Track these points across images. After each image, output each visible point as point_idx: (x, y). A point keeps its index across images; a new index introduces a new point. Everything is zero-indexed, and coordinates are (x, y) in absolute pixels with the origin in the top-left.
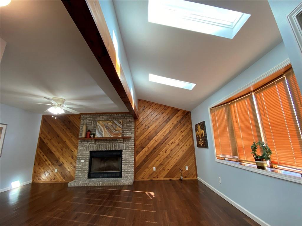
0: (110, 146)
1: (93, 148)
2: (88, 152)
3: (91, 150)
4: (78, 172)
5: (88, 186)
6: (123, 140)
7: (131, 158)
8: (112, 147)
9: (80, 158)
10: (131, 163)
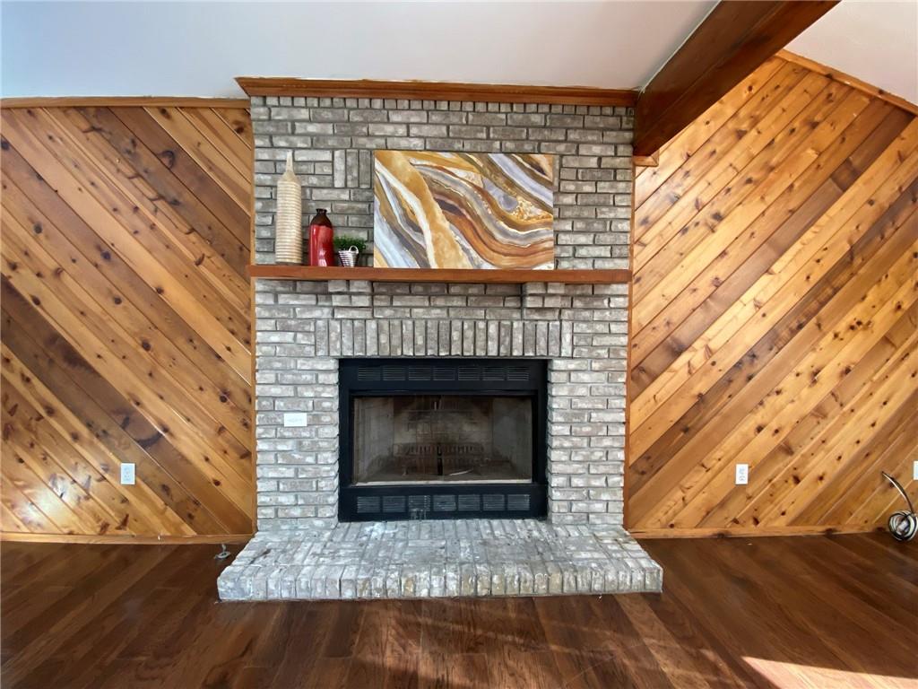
0: (469, 334)
1: (359, 338)
2: (333, 365)
3: (349, 353)
4: (272, 485)
5: (365, 595)
7: (608, 409)
8: (484, 335)
9: (280, 404)
10: (607, 442)
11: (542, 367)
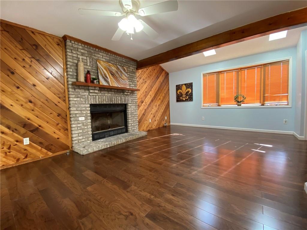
1: (95, 100)
3: (92, 103)
4: (77, 135)
11: (125, 106)
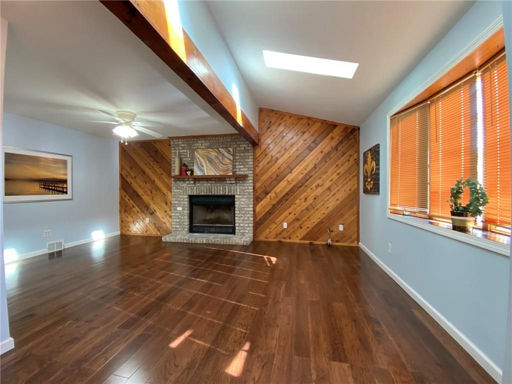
0: (216, 189)
1: (192, 191)
2: (187, 197)
3: (190, 194)
4: (175, 223)
6: (236, 180)
7: (248, 207)
8: (219, 190)
9: (177, 205)
10: (249, 216)
